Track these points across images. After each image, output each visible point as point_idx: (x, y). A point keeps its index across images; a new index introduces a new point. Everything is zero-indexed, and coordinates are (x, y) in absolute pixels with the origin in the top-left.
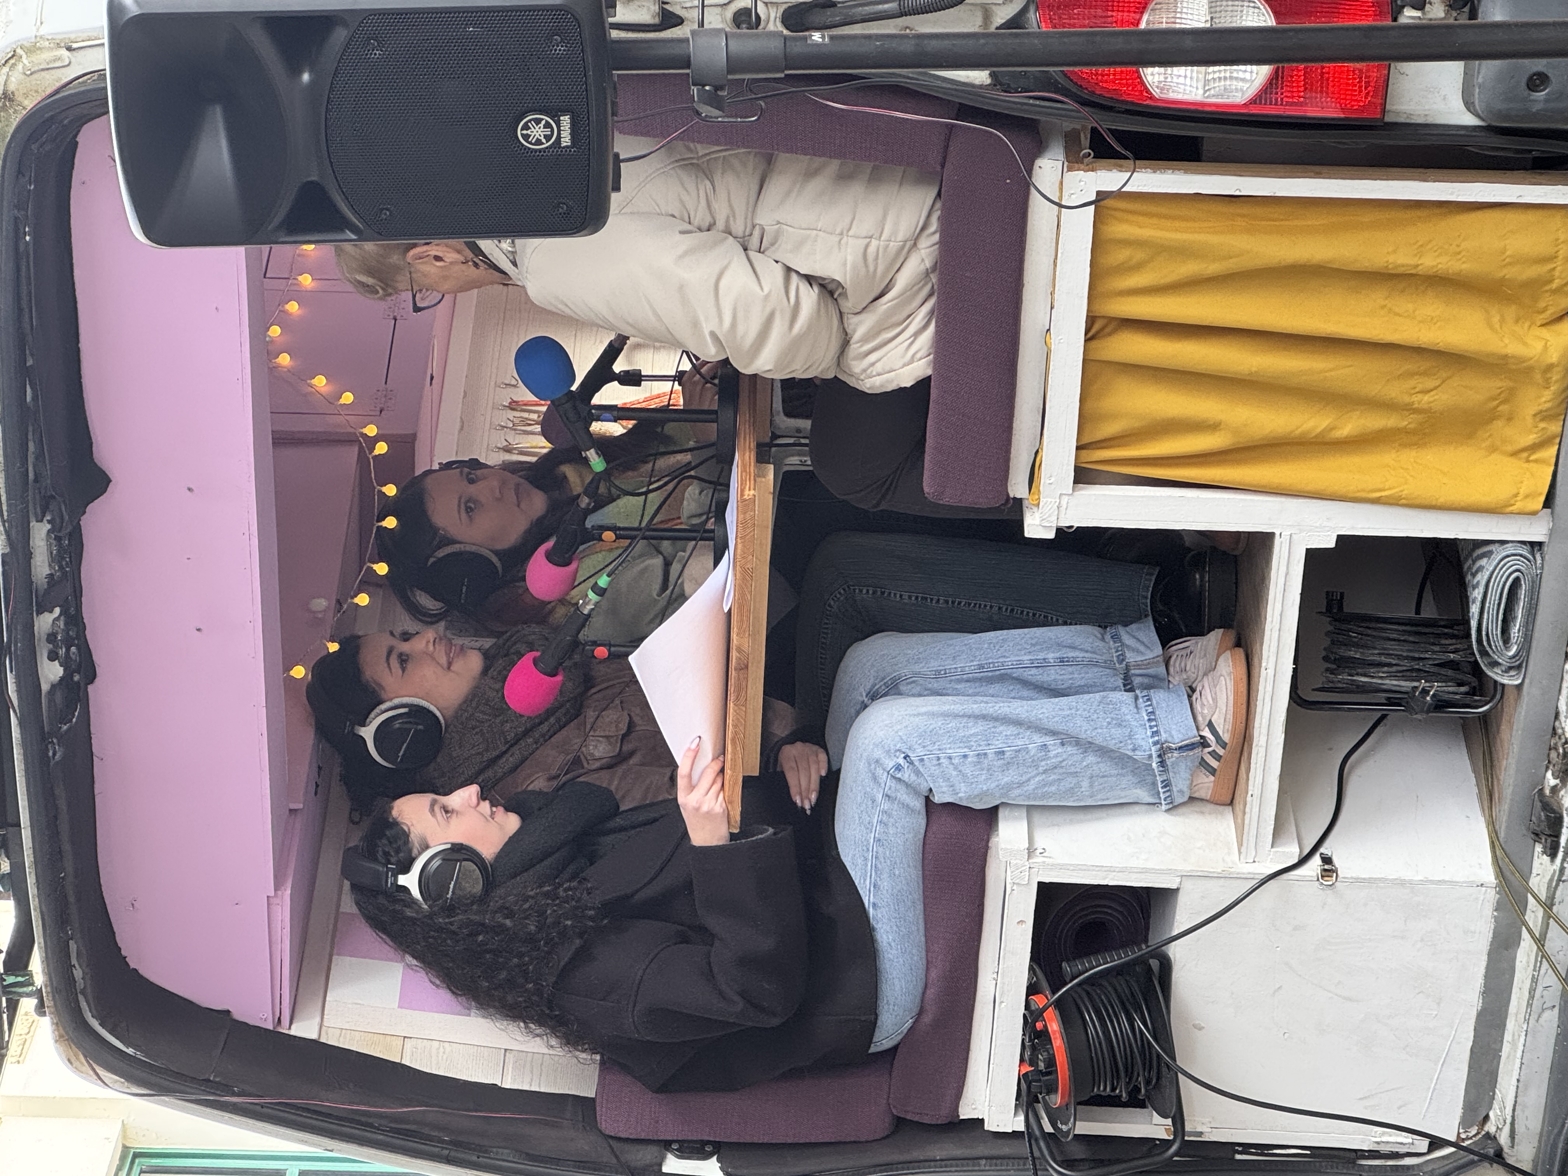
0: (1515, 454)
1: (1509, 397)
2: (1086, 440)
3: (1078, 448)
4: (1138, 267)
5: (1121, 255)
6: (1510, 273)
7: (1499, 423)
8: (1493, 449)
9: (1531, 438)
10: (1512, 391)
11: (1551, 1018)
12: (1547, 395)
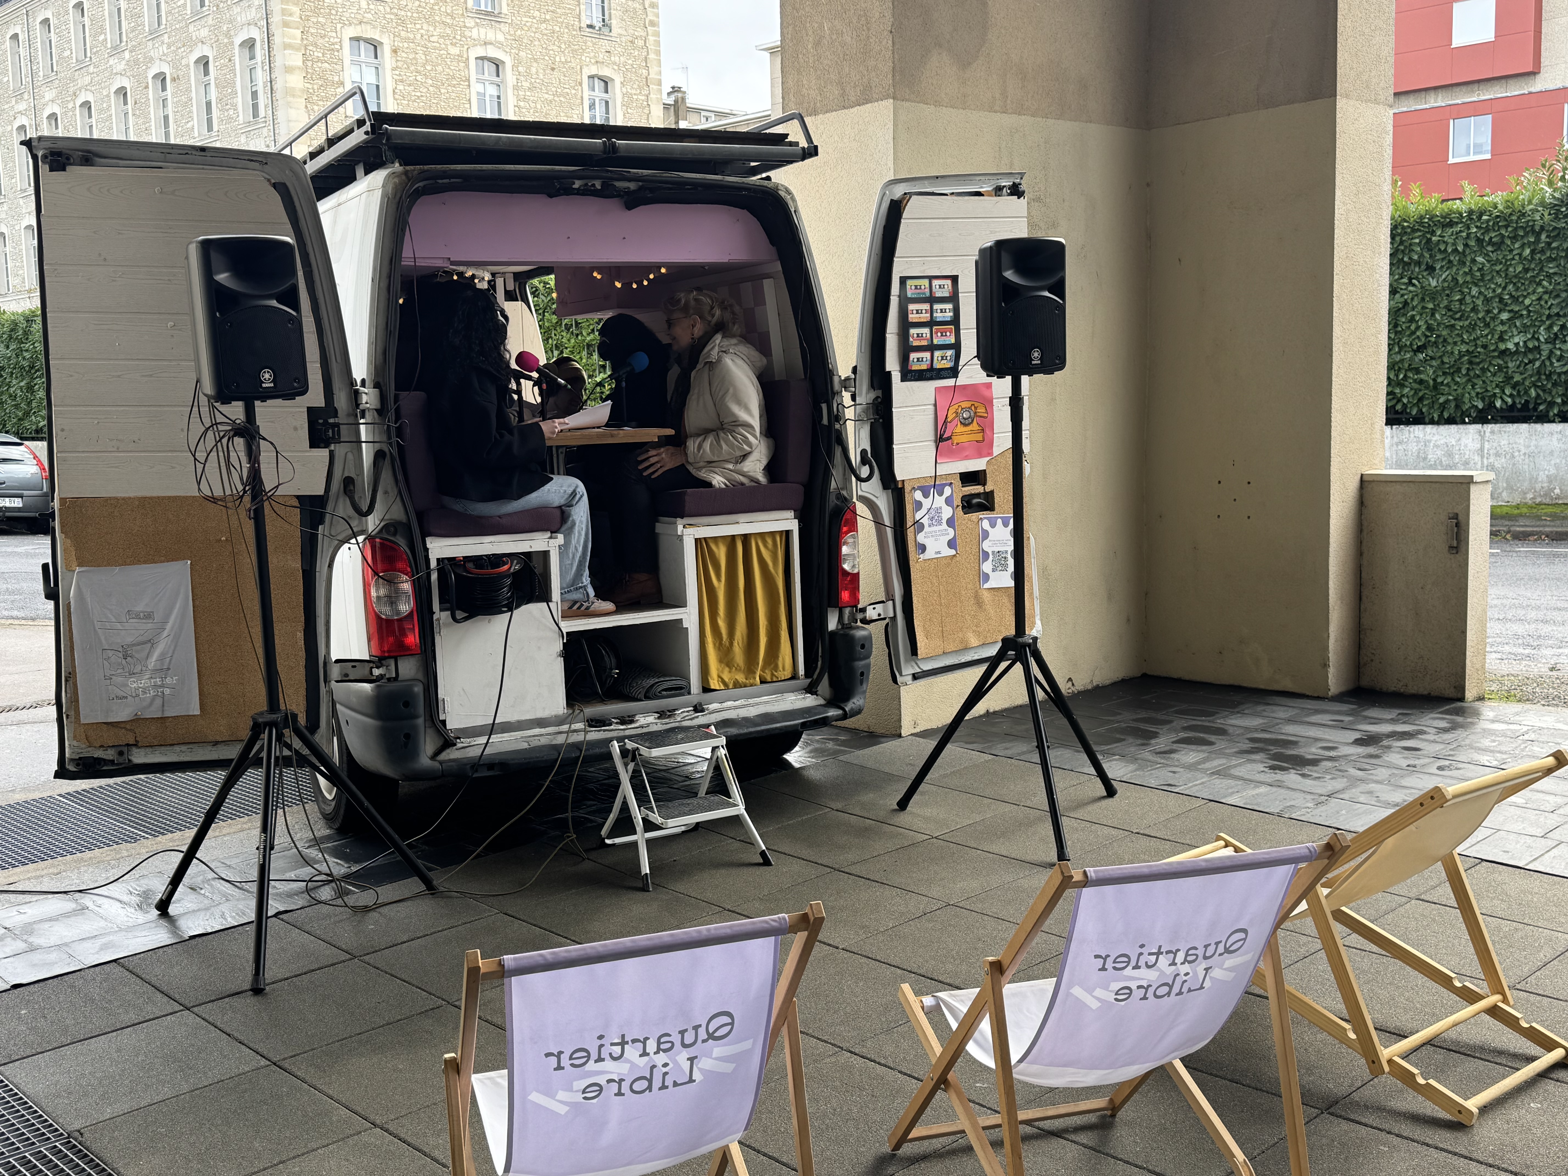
0: (719, 676)
1: (738, 669)
2: (709, 540)
3: (705, 538)
4: (766, 546)
5: (770, 541)
6: (780, 659)
7: (727, 669)
8: (718, 670)
9: (727, 680)
10: (740, 670)
11: (525, 746)
12: (744, 680)
